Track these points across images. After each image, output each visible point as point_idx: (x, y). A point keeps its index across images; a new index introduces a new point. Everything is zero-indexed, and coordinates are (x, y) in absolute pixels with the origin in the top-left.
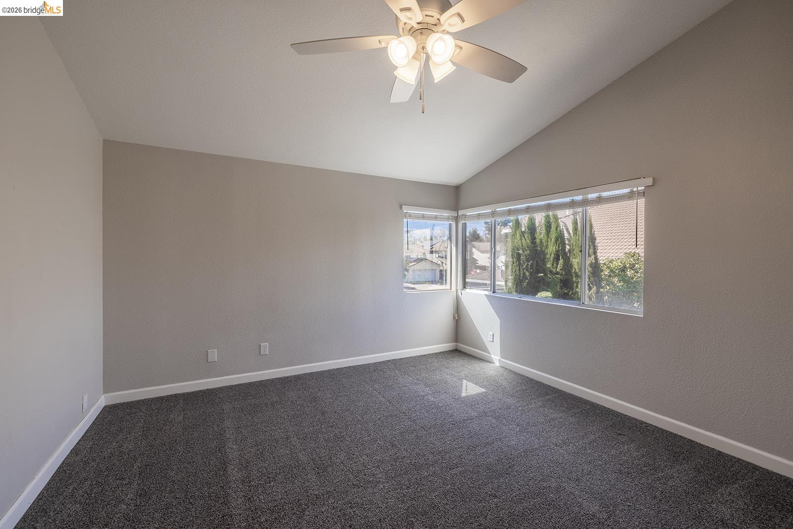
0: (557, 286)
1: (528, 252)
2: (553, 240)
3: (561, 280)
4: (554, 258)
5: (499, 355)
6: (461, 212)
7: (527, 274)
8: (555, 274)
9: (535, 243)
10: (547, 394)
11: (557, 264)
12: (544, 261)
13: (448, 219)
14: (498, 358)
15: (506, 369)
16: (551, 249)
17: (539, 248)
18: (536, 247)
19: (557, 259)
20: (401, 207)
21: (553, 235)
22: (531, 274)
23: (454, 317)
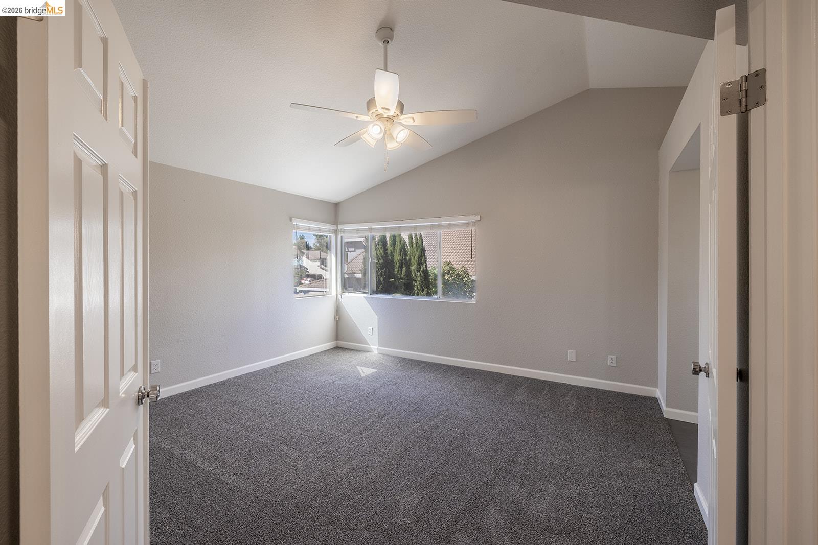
0: (402, 288)
1: (382, 261)
2: (398, 251)
3: (405, 284)
4: (399, 266)
5: (377, 345)
6: (340, 227)
7: (382, 279)
8: (400, 279)
9: (387, 253)
10: (420, 365)
11: (402, 271)
12: (393, 268)
13: (329, 232)
14: (377, 347)
15: (384, 355)
16: (397, 258)
17: (390, 258)
18: (388, 257)
19: (401, 267)
20: (291, 219)
21: (398, 248)
22: (384, 279)
23: (335, 318)
